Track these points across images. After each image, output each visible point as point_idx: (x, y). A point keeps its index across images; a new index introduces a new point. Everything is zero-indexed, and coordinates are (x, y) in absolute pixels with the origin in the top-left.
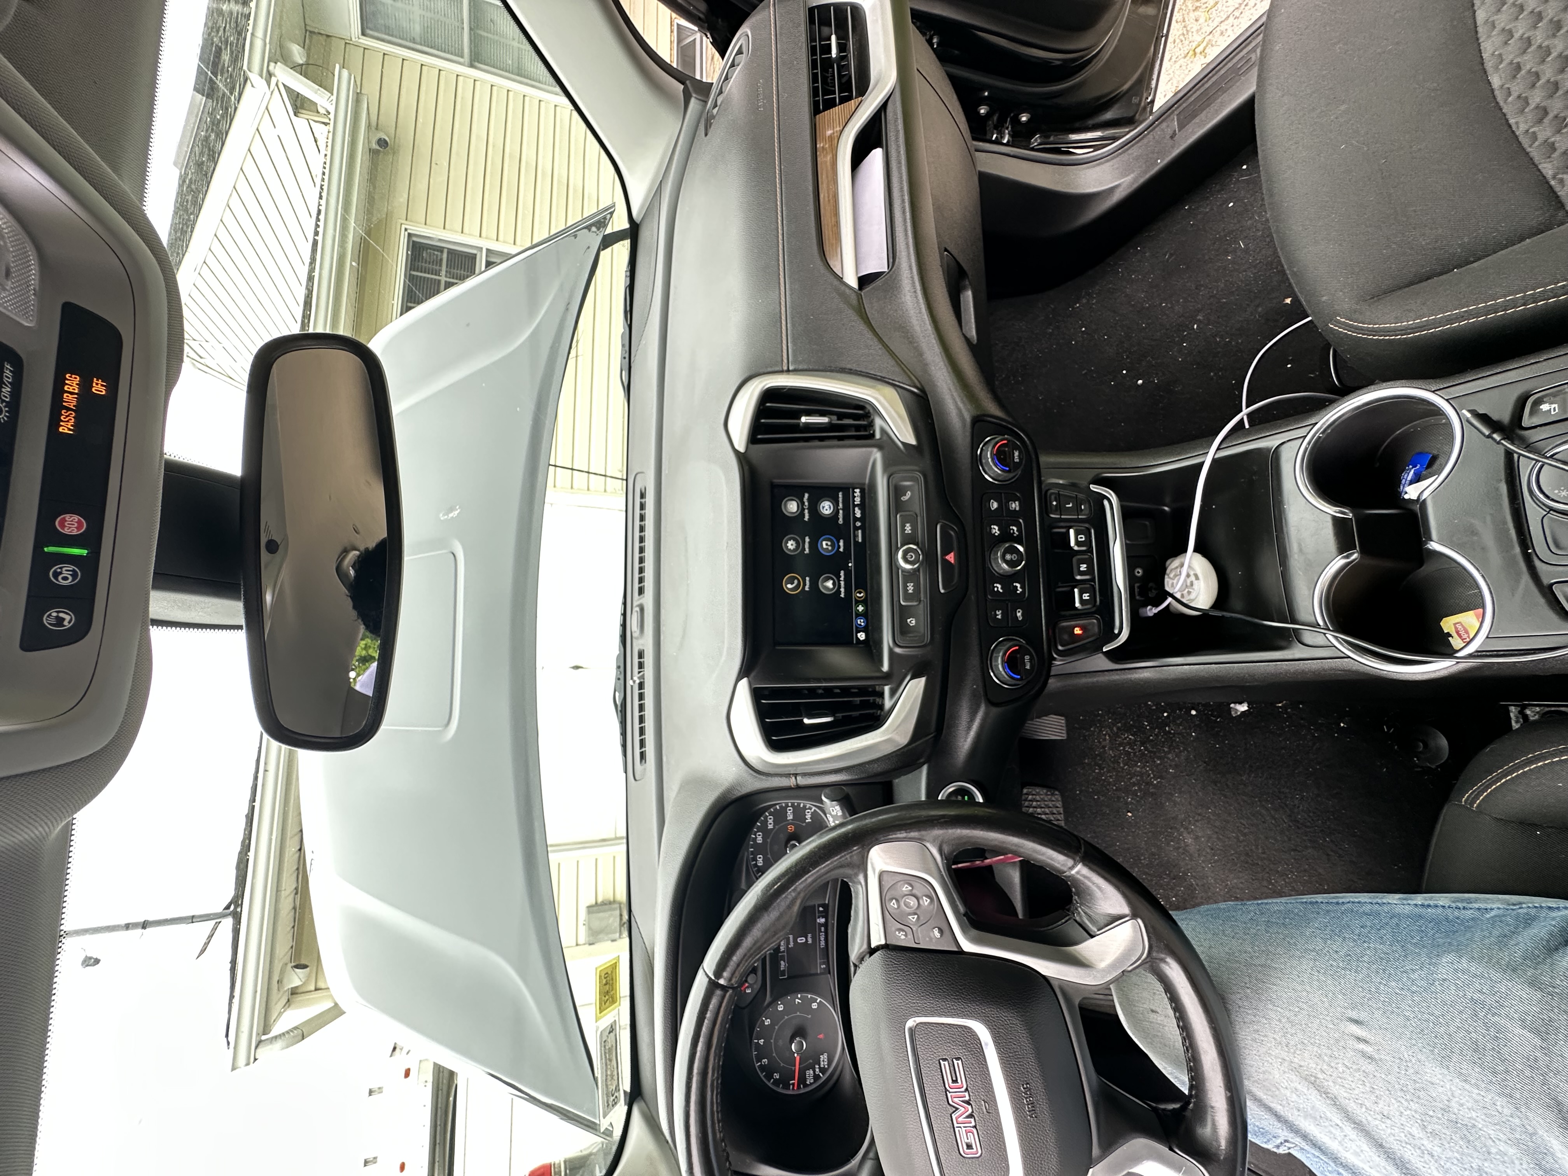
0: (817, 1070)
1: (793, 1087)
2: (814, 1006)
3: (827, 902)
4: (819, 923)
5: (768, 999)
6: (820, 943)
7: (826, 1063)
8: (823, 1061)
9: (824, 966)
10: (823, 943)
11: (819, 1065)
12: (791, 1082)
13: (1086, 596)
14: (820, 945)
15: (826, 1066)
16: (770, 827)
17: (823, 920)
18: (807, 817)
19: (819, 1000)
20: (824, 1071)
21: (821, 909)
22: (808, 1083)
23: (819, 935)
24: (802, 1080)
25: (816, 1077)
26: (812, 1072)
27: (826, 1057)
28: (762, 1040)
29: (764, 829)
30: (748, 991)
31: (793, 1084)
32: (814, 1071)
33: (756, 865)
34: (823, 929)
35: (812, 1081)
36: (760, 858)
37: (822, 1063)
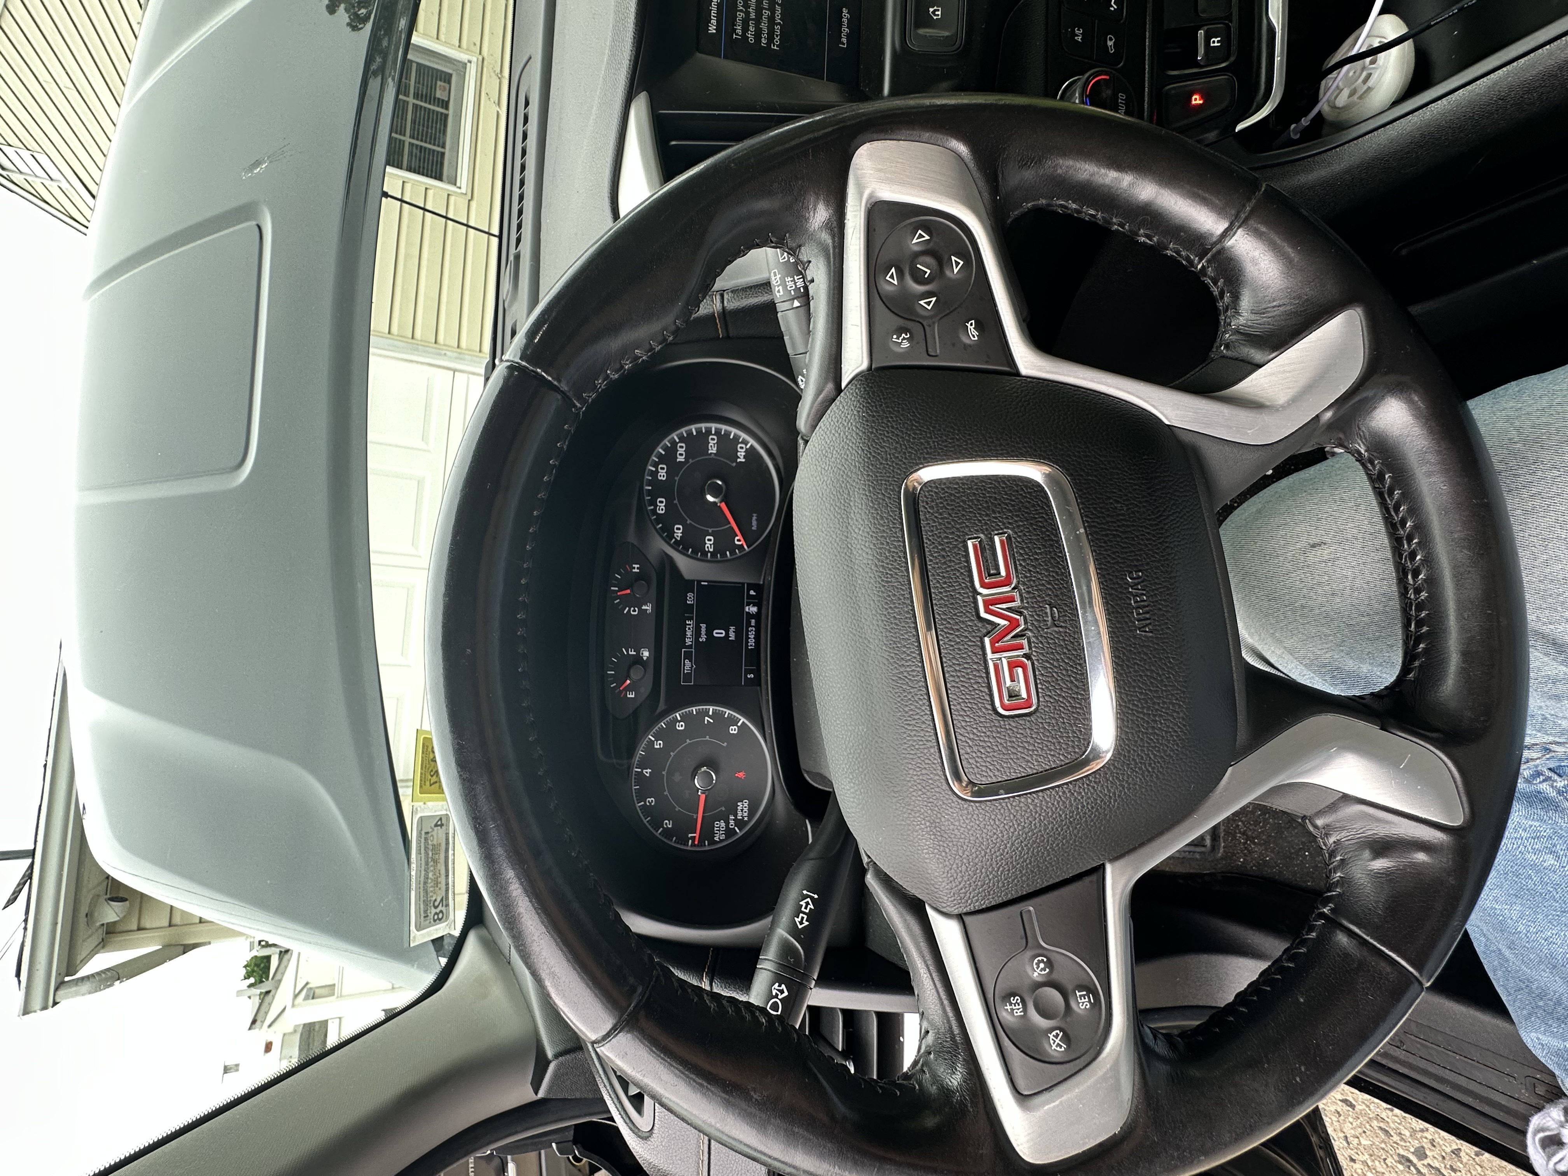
0: (732, 822)
1: (693, 841)
2: (733, 730)
3: (761, 583)
4: (748, 613)
5: (662, 706)
6: (747, 642)
7: (746, 814)
8: (742, 810)
9: (752, 676)
10: (752, 642)
11: (736, 815)
12: (690, 835)
13: (1215, 42)
14: (747, 646)
15: (746, 819)
16: (681, 459)
17: (754, 609)
18: (739, 454)
19: (743, 720)
20: (740, 823)
21: (752, 593)
22: (716, 839)
23: (747, 631)
24: (708, 833)
25: (729, 832)
26: (723, 824)
27: (746, 805)
28: (649, 771)
29: (669, 457)
30: (631, 696)
31: (693, 838)
32: (727, 823)
33: (654, 512)
34: (753, 622)
35: (723, 837)
36: (661, 502)
37: (740, 814)
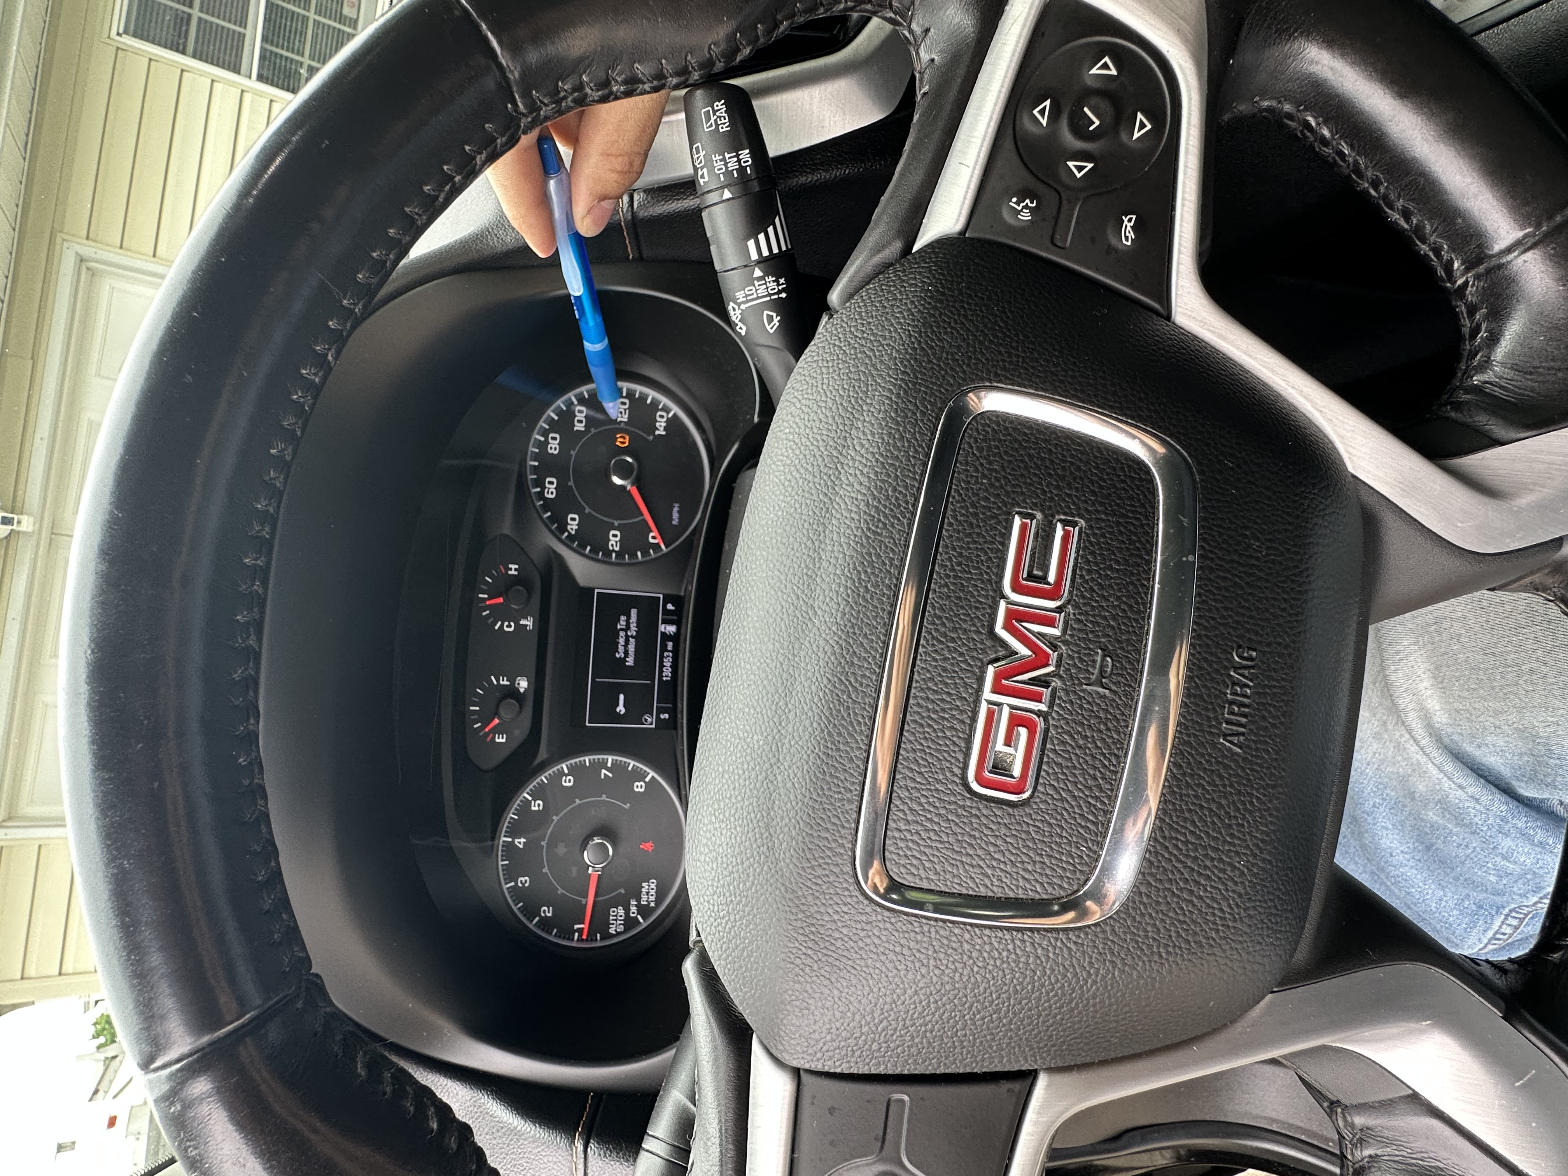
0: (633, 909)
1: (581, 935)
2: (639, 787)
3: (682, 594)
4: (663, 634)
5: (543, 754)
6: (661, 671)
7: (652, 898)
8: (648, 893)
9: (667, 716)
10: (667, 672)
11: (639, 899)
12: (576, 927)
14: (661, 676)
15: (652, 904)
16: (579, 427)
17: (671, 629)
18: (658, 424)
19: (652, 774)
20: (644, 911)
21: (670, 607)
22: (612, 931)
23: (662, 657)
24: (600, 923)
25: (630, 923)
26: (621, 912)
27: (653, 886)
28: (523, 840)
29: (564, 423)
30: (501, 739)
31: (580, 931)
32: (627, 910)
33: (541, 495)
34: (670, 645)
35: (621, 929)
36: (551, 483)
37: (644, 897)
